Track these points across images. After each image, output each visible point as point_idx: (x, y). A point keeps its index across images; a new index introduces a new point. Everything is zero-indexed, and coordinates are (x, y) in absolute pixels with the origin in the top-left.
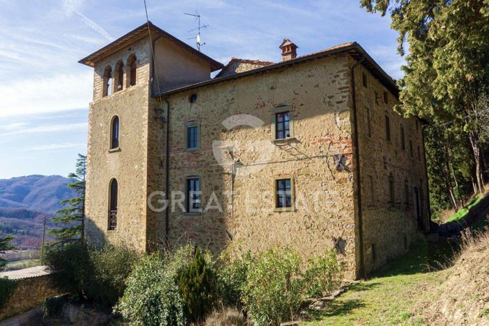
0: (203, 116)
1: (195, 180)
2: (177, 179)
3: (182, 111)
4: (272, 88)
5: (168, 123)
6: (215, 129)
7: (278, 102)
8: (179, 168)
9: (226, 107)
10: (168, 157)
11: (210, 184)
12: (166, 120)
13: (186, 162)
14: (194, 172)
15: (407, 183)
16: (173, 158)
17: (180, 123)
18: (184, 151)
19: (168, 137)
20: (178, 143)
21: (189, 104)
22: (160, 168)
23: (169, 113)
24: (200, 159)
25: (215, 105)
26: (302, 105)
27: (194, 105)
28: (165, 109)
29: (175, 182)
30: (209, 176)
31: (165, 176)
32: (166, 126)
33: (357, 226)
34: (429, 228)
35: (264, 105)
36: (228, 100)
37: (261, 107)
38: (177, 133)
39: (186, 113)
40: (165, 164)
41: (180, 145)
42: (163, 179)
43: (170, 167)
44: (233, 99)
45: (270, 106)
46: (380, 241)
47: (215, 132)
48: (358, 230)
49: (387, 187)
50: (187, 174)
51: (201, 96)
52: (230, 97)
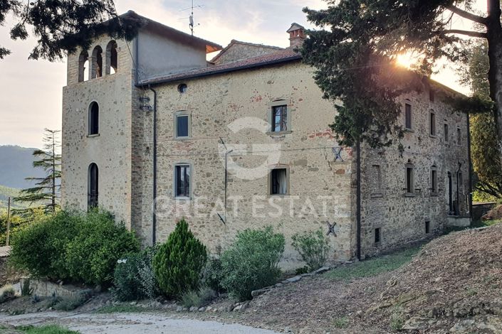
0: (194, 106)
1: (186, 167)
2: (166, 165)
3: (170, 100)
4: (269, 83)
5: (155, 111)
6: (207, 120)
7: (276, 96)
8: (168, 156)
9: (219, 99)
10: (155, 145)
11: (201, 171)
12: (153, 108)
13: (175, 150)
14: (184, 160)
15: (434, 169)
16: (161, 145)
17: (169, 113)
18: (173, 140)
19: (155, 125)
20: (166, 131)
21: (179, 93)
22: (146, 155)
23: (155, 101)
24: (191, 147)
25: (208, 97)
26: (301, 100)
27: (184, 95)
28: (152, 97)
29: (163, 169)
30: (201, 164)
31: (152, 163)
32: (152, 114)
33: (354, 213)
34: (468, 212)
35: (261, 99)
36: (221, 93)
37: (257, 100)
38: (165, 122)
39: (175, 103)
40: (152, 151)
41: (169, 133)
42: (149, 166)
43: (157, 154)
44: (227, 91)
45: (266, 100)
46: (387, 226)
47: (207, 122)
48: (355, 216)
49: (402, 174)
50: (177, 161)
51: (191, 87)
52: (224, 89)
